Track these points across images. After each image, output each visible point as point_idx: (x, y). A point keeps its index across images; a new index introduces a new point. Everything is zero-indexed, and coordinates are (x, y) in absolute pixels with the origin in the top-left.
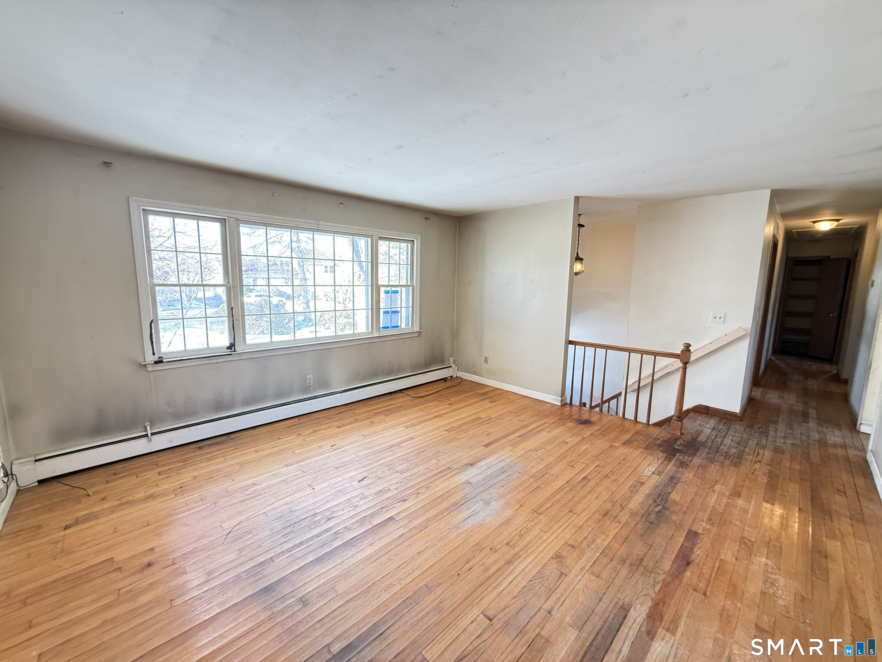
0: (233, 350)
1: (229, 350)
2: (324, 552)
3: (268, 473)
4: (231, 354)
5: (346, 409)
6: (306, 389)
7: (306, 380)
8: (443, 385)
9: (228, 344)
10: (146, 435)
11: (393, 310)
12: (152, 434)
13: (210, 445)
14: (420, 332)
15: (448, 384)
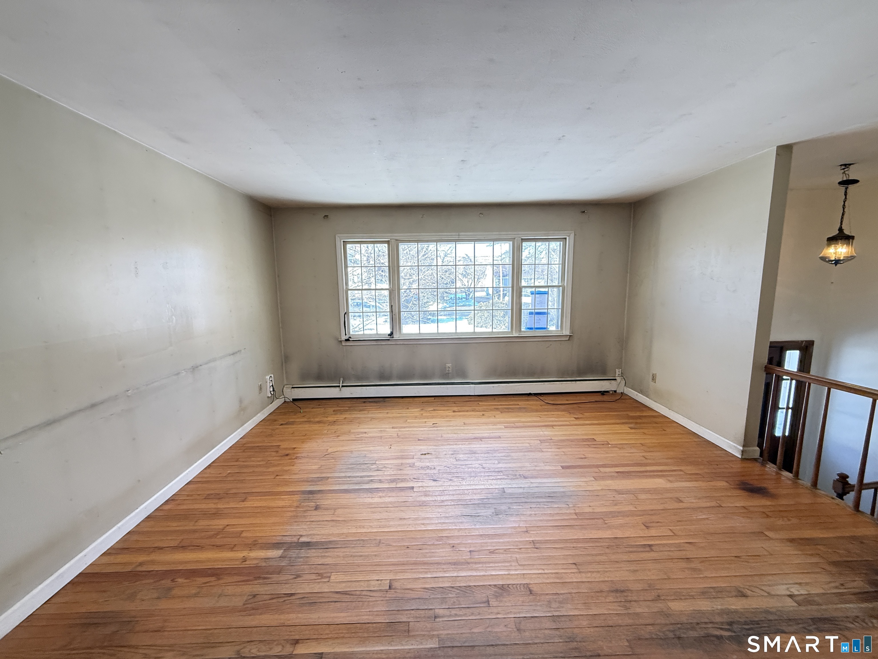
0: (392, 337)
1: (390, 337)
2: (353, 488)
3: (378, 428)
4: (389, 340)
5: (477, 399)
6: (445, 375)
7: (445, 368)
8: (599, 398)
9: (389, 332)
10: (339, 386)
11: (536, 311)
12: (343, 386)
13: (370, 402)
14: (570, 336)
15: (606, 398)
